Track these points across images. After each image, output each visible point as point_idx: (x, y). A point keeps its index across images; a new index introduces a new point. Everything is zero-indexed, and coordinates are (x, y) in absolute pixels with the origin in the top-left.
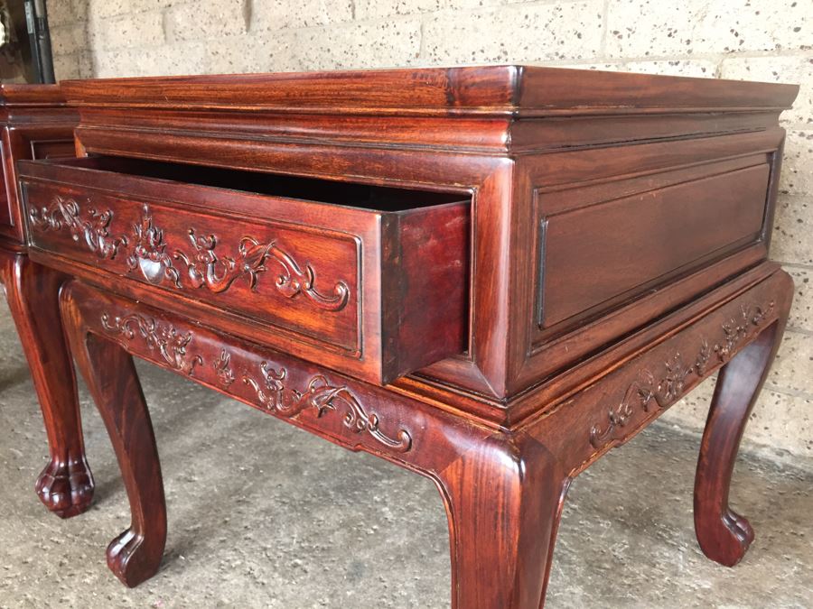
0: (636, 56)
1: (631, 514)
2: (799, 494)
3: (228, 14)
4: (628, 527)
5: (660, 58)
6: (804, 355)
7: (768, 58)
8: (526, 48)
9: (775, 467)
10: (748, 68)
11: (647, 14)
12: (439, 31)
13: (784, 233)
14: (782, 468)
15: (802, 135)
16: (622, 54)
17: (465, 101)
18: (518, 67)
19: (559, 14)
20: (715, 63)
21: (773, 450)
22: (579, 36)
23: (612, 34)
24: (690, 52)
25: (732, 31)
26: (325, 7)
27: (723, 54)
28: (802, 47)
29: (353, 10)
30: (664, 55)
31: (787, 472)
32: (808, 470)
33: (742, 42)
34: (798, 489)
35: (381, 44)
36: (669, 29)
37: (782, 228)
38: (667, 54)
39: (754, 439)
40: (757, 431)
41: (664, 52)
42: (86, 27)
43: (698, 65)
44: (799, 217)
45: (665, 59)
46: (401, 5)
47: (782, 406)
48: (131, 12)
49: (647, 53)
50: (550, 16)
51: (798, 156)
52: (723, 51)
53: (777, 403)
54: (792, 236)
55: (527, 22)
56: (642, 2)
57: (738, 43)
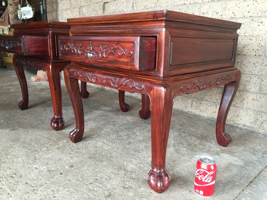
3: (98, 9)
6: (250, 98)
7: (242, 19)
9: (242, 129)
11: (211, 8)
13: (245, 66)
14: (244, 129)
15: (250, 39)
17: (157, 17)
18: (166, 10)
19: (188, 8)
21: (242, 125)
23: (202, 14)
24: (222, 18)
26: (125, 7)
27: (230, 18)
28: (250, 16)
29: (133, 8)
31: (246, 130)
32: (251, 130)
33: (235, 15)
36: (217, 12)
37: (245, 64)
39: (238, 122)
40: (238, 120)
42: (56, 13)
44: (249, 61)
46: (146, 6)
47: (245, 113)
48: (70, 8)
50: (186, 9)
51: (249, 45)
53: (243, 112)
54: (247, 66)
56: (210, 5)
57: (234, 15)
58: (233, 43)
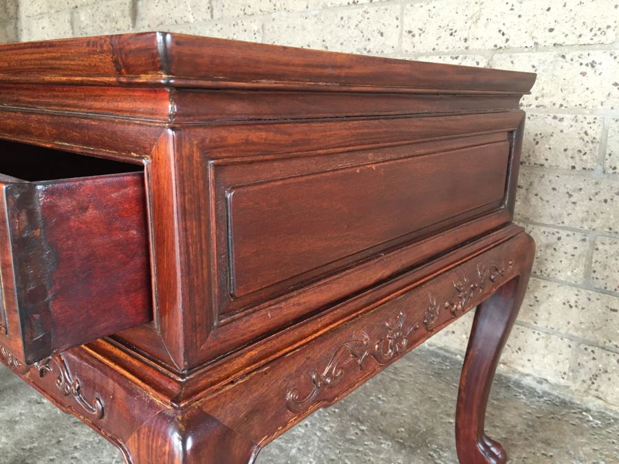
0: (425, 51)
1: (410, 435)
2: (553, 418)
3: (119, 13)
4: (405, 447)
5: (444, 54)
6: (558, 300)
7: (528, 54)
8: (342, 44)
9: (535, 393)
10: (512, 62)
11: (434, 16)
12: (276, 29)
13: (541, 198)
14: (541, 394)
15: (555, 118)
16: (415, 50)
17: (130, 69)
18: (164, 34)
19: (367, 16)
20: (486, 58)
21: (534, 379)
22: (382, 34)
23: (407, 34)
24: (467, 48)
25: (500, 31)
26: (190, 9)
27: (492, 50)
28: (555, 45)
29: (212, 12)
30: (446, 51)
31: (545, 399)
32: (562, 397)
33: (507, 40)
34: (552, 413)
36: (451, 30)
37: (540, 194)
38: (449, 50)
39: (520, 369)
40: (522, 362)
41: (447, 48)
42: (16, 24)
43: (473, 60)
44: (553, 186)
45: (447, 54)
46: (247, 8)
47: (541, 342)
48: (48, 12)
49: (434, 49)
51: (551, 136)
52: (493, 48)
53: (537, 340)
54: (548, 201)
55: (342, 22)
56: (430, 7)
57: (504, 41)
58: (508, 143)
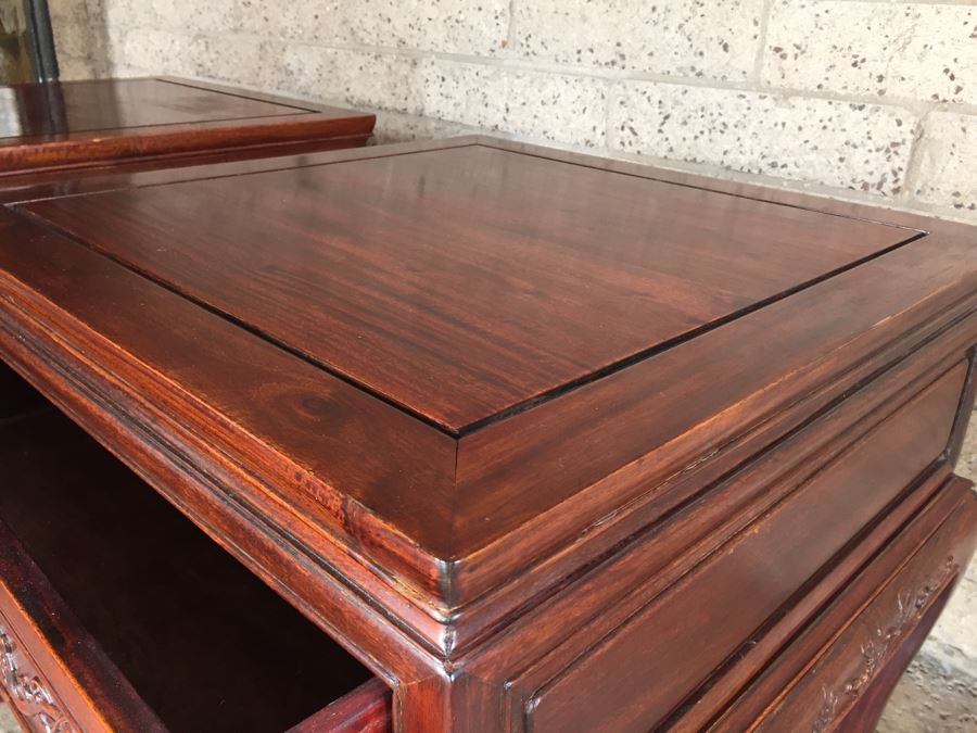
0: (802, 88)
2: (967, 720)
5: (838, 97)
8: (651, 54)
9: (940, 671)
10: (964, 130)
11: (825, 28)
12: (534, 13)
14: (949, 673)
16: (784, 83)
19: (700, 11)
20: (916, 115)
21: (941, 645)
22: (726, 48)
23: (771, 52)
24: (881, 92)
25: (947, 71)
27: (929, 102)
30: (843, 92)
31: (956, 681)
33: (959, 89)
34: (966, 710)
35: (457, 21)
36: (855, 56)
38: (848, 91)
41: (845, 88)
43: (891, 115)
45: (844, 99)
49: (819, 87)
50: (687, 13)
52: (930, 99)
55: (655, 16)
56: (820, 9)
57: (953, 90)
58: (966, 362)
